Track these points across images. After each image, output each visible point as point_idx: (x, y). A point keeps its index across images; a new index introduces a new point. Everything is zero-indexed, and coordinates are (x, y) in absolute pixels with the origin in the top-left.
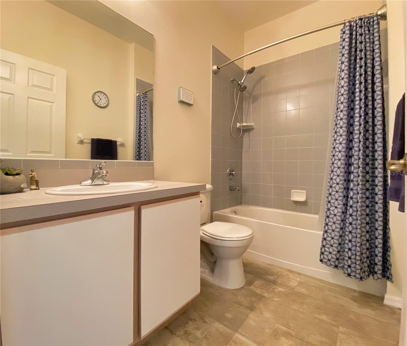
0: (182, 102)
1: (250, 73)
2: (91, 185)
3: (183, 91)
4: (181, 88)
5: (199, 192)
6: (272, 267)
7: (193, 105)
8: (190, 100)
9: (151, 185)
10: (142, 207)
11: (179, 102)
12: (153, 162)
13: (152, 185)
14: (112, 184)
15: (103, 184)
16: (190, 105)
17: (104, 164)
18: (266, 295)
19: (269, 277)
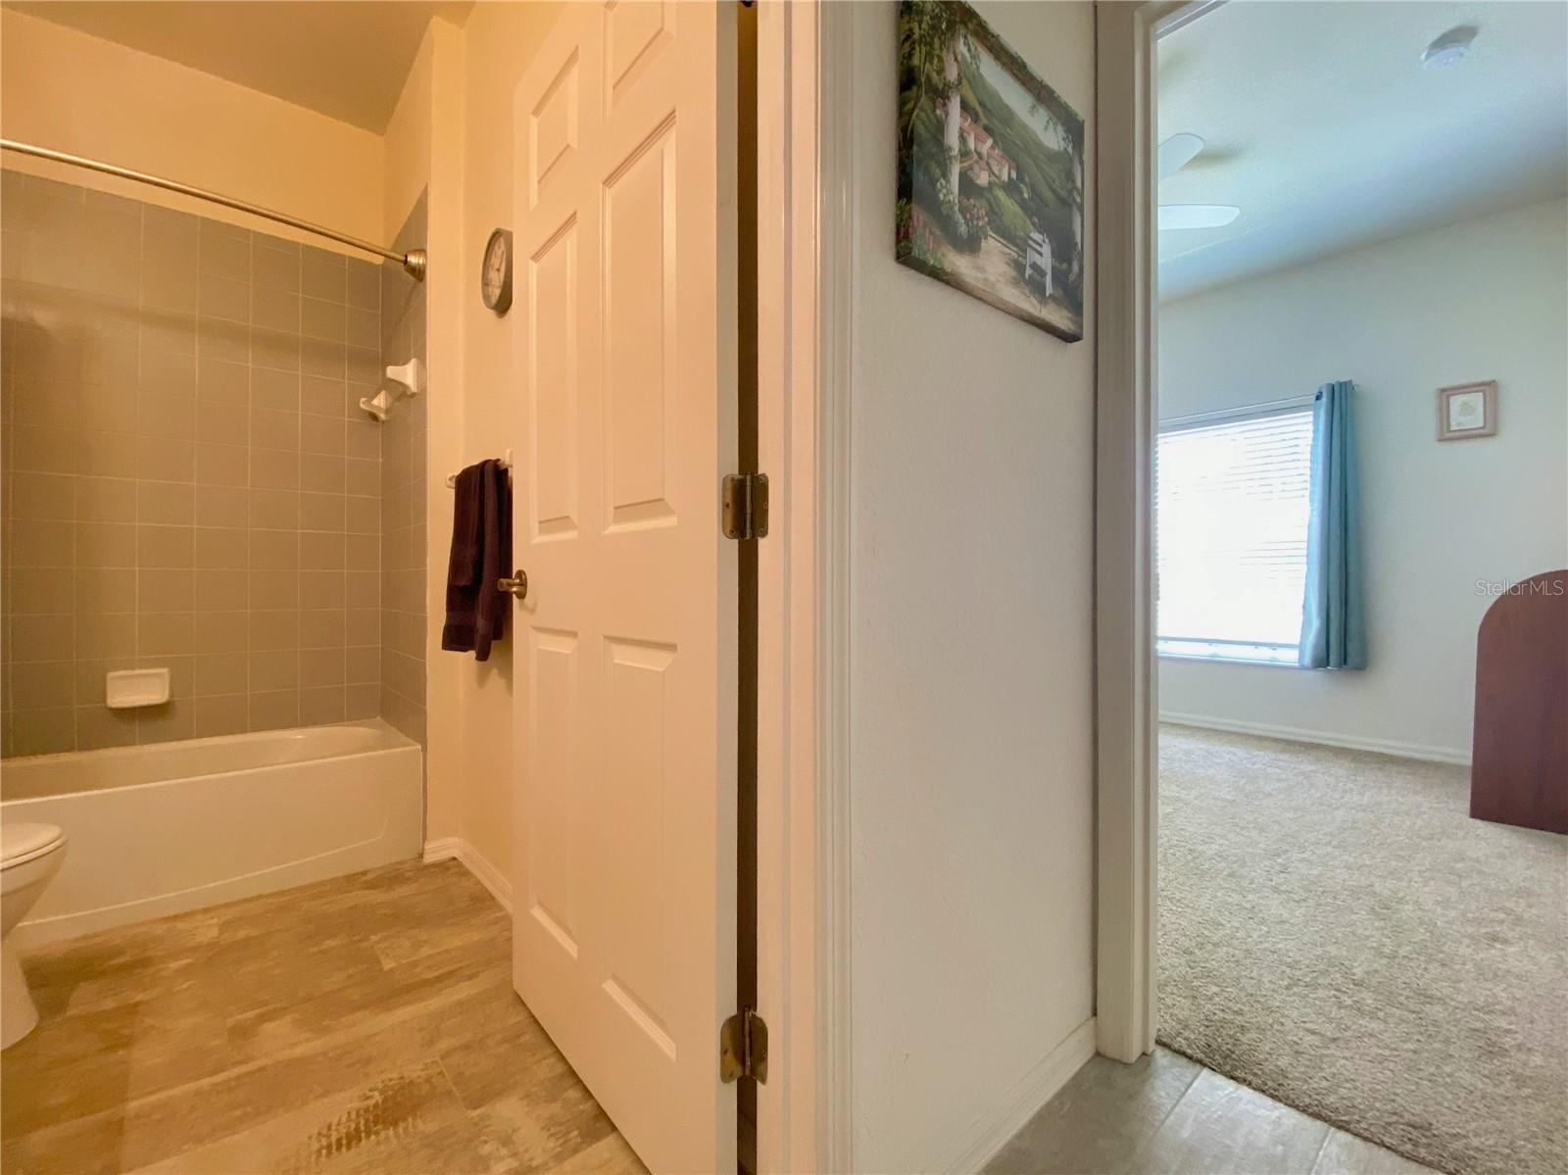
18: (140, 997)
19: (113, 962)
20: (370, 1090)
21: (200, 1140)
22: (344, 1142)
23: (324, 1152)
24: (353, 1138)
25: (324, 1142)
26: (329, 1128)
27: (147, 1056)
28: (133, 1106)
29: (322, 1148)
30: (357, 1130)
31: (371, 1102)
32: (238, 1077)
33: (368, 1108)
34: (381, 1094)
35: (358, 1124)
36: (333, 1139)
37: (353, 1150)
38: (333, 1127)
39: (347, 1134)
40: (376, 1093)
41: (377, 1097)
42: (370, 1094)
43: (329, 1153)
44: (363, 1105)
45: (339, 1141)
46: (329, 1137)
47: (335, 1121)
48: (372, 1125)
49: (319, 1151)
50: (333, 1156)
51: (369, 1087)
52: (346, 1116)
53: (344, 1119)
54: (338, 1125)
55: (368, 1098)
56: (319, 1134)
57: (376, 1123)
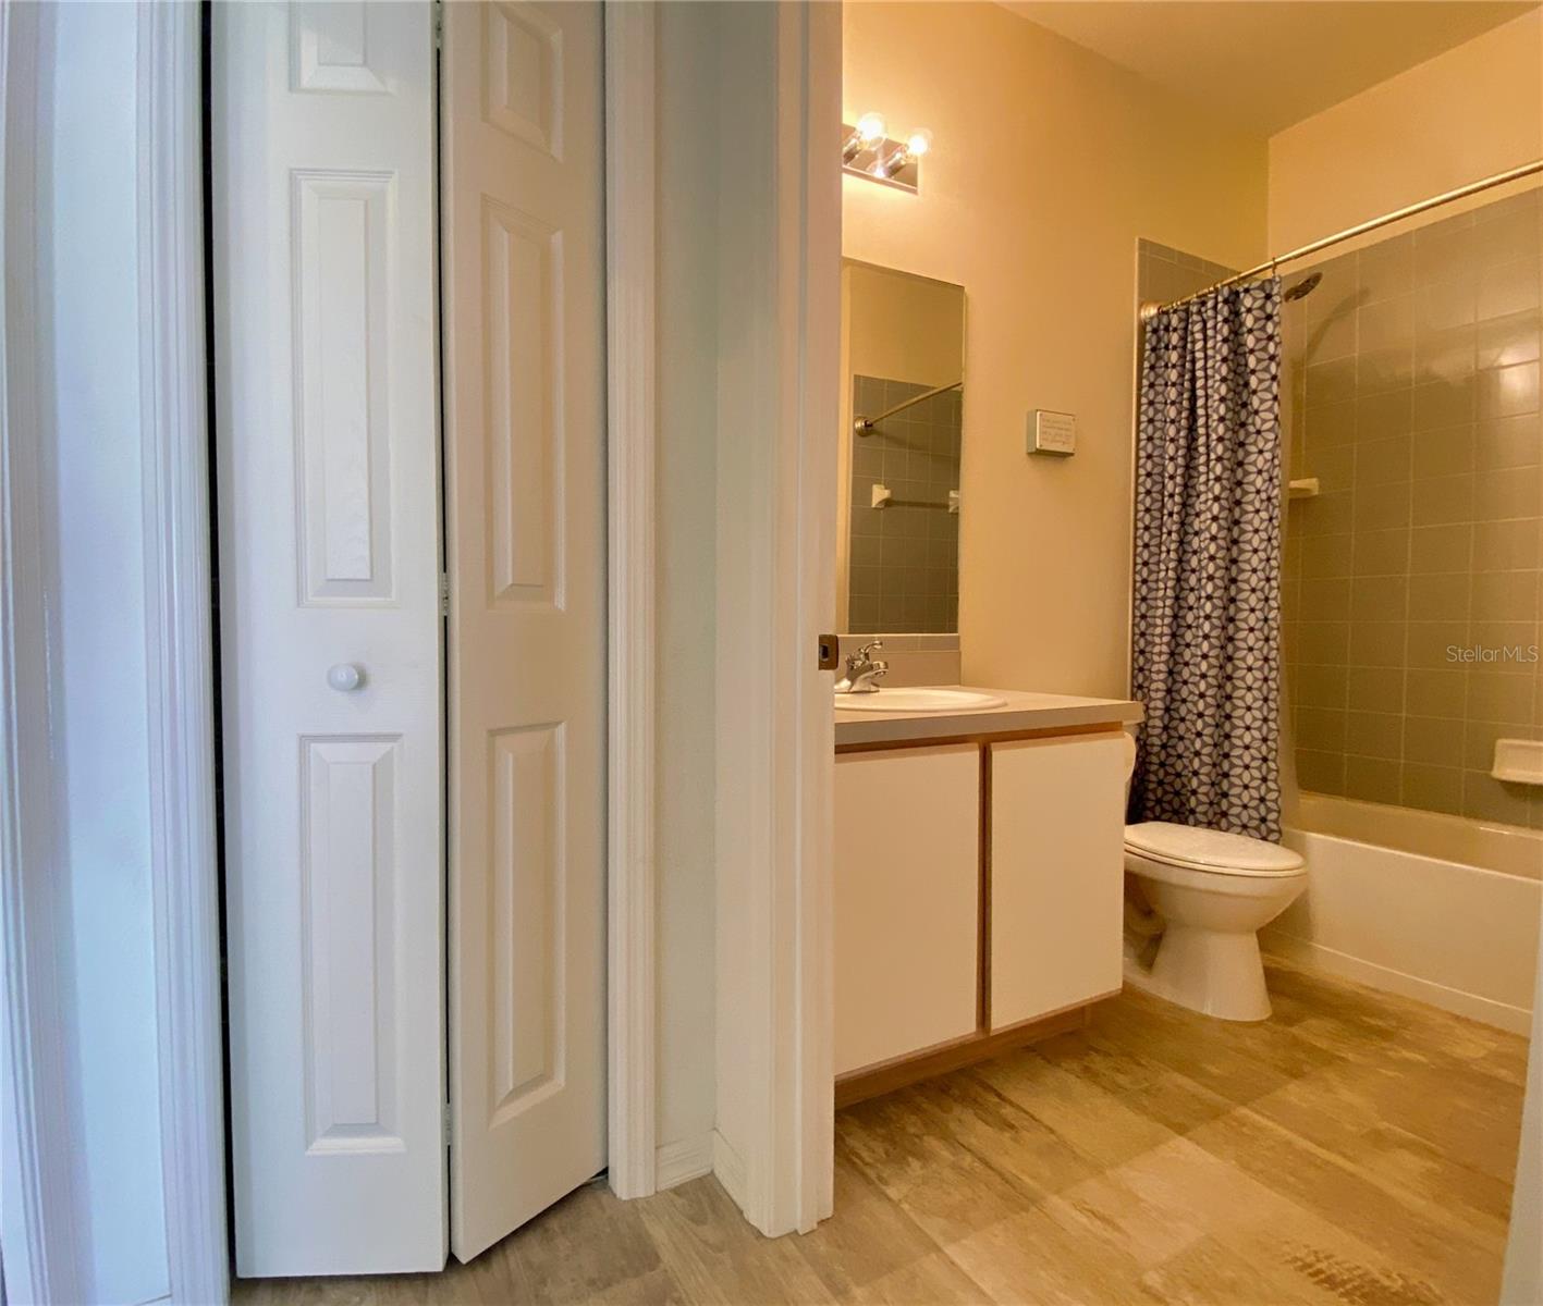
0: (1040, 454)
1: (1296, 299)
2: (849, 693)
3: (1042, 419)
4: (1038, 413)
5: (1121, 722)
6: (1378, 997)
7: (1072, 454)
8: (1064, 443)
9: (988, 700)
10: (993, 745)
11: (1030, 454)
12: (958, 638)
13: (992, 700)
14: (884, 692)
15: (869, 692)
16: (1064, 455)
17: (879, 647)
18: (1350, 1056)
19: (1365, 1019)
20: (1399, 1275)
21: (1246, 1167)
22: (1322, 1276)
23: (1300, 1263)
24: (1331, 1282)
25: (1311, 1259)
26: (1327, 1258)
27: (1295, 1093)
28: (1243, 1111)
29: (1301, 1260)
30: (1344, 1283)
31: (1386, 1282)
32: (1328, 1163)
33: (1378, 1282)
34: (1402, 1286)
35: (1350, 1280)
36: (1319, 1266)
37: (1319, 1288)
38: (1331, 1261)
39: (1333, 1275)
40: (1400, 1282)
41: (1398, 1285)
42: (1394, 1276)
43: (1302, 1269)
44: (1377, 1275)
45: (1320, 1272)
46: (1318, 1261)
47: (1339, 1259)
48: (1358, 1293)
49: (1296, 1259)
50: (1299, 1273)
51: (1403, 1272)
52: (1352, 1266)
53: (1347, 1265)
54: (1337, 1264)
55: (1388, 1277)
56: (1316, 1252)
57: (1363, 1296)
